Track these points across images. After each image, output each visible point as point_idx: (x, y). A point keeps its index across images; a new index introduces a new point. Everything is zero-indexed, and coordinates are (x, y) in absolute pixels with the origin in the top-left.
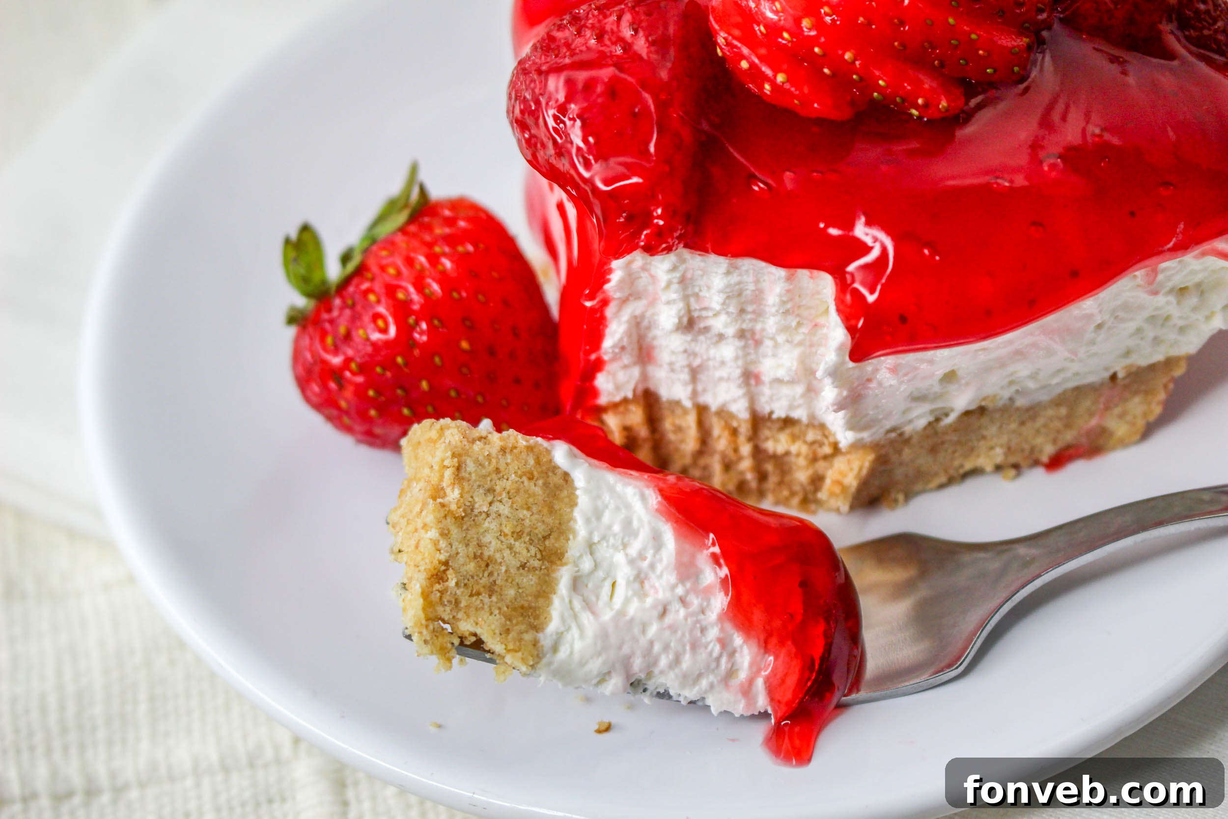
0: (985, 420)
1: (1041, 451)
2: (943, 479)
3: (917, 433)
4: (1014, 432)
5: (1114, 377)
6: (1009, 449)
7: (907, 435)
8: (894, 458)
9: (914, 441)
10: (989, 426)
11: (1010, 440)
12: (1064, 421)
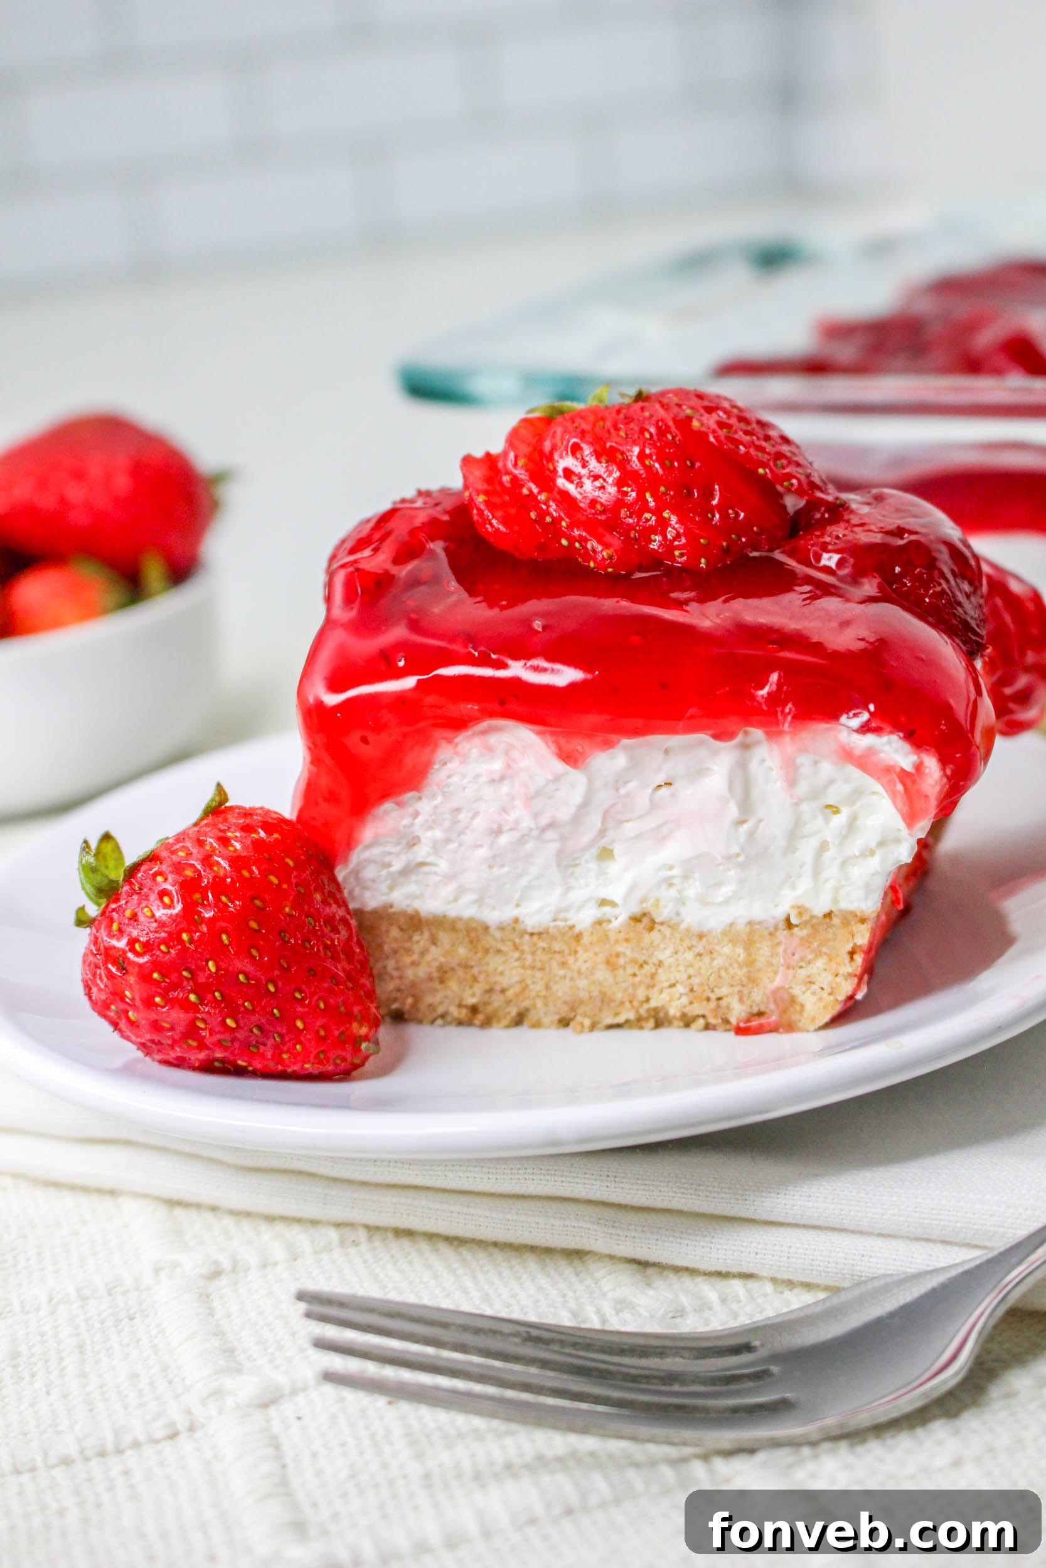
1: (728, 1008)
2: (632, 1015)
3: (586, 929)
4: (691, 965)
5: (788, 923)
7: (577, 930)
8: (571, 960)
10: (662, 946)
11: (690, 977)
12: (745, 970)
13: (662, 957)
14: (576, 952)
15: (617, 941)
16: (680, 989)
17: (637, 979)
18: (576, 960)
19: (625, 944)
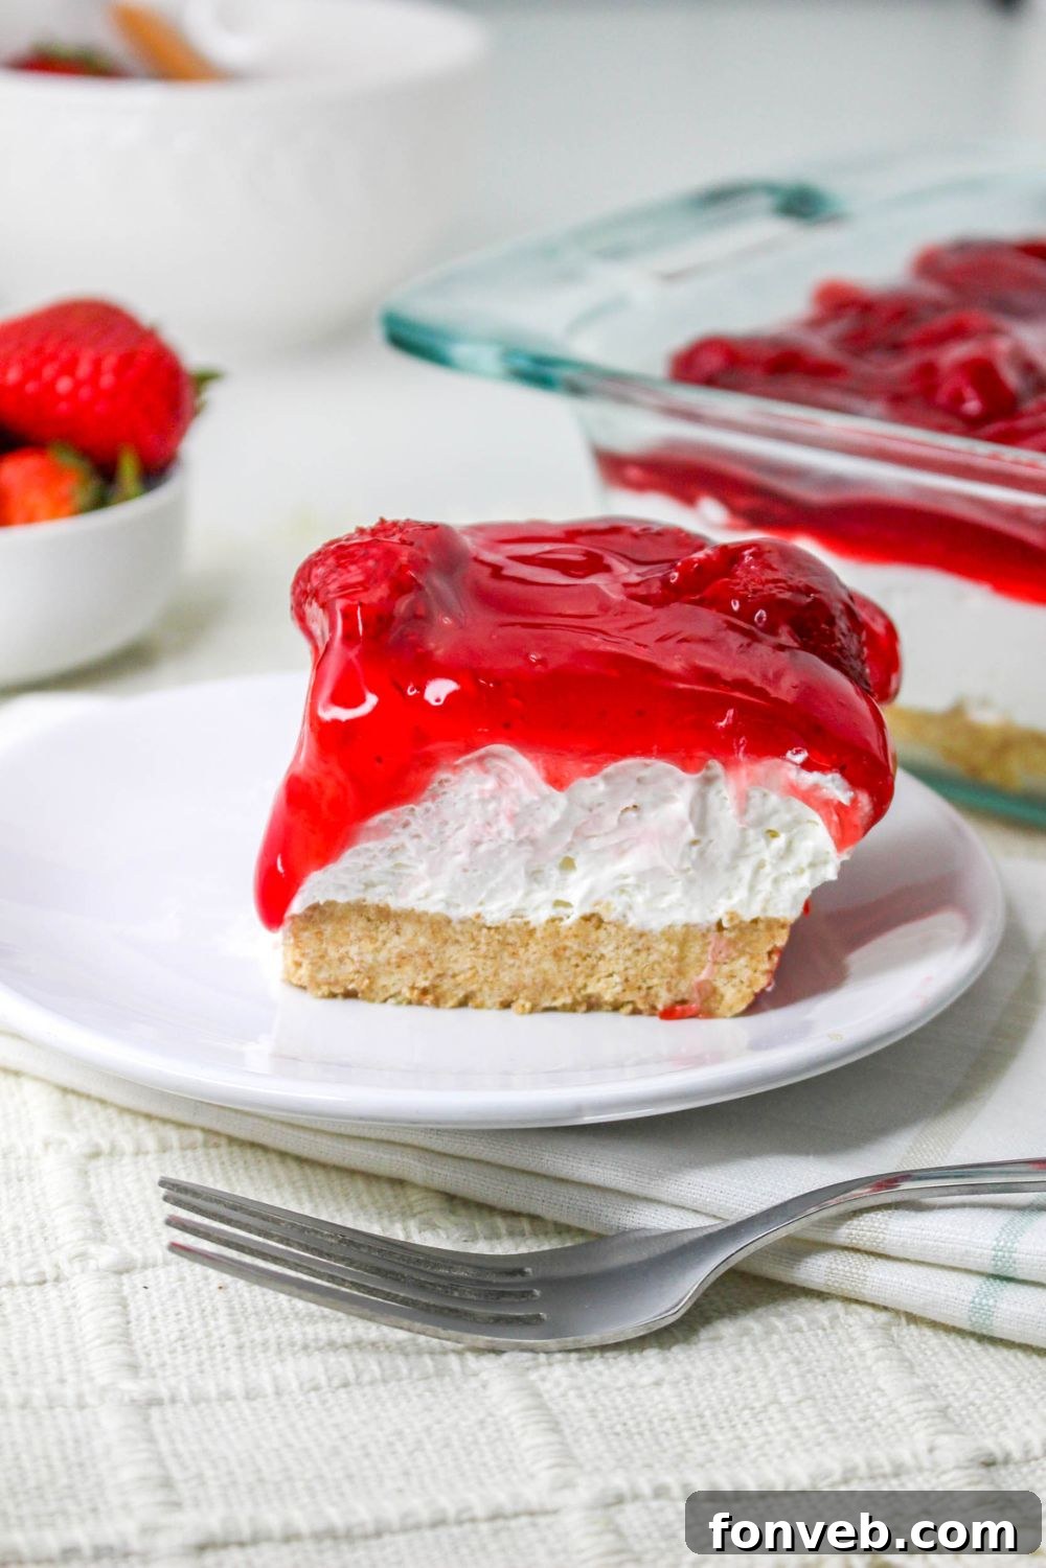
0: (602, 934)
1: (657, 996)
2: (568, 1000)
3: (540, 926)
4: (629, 959)
5: (720, 926)
6: (627, 980)
7: (531, 926)
8: (522, 951)
9: (538, 935)
10: (606, 943)
11: (626, 969)
12: (676, 964)
13: (604, 951)
14: (527, 944)
15: (566, 937)
16: (616, 978)
17: (579, 969)
18: (527, 950)
19: (573, 939)
